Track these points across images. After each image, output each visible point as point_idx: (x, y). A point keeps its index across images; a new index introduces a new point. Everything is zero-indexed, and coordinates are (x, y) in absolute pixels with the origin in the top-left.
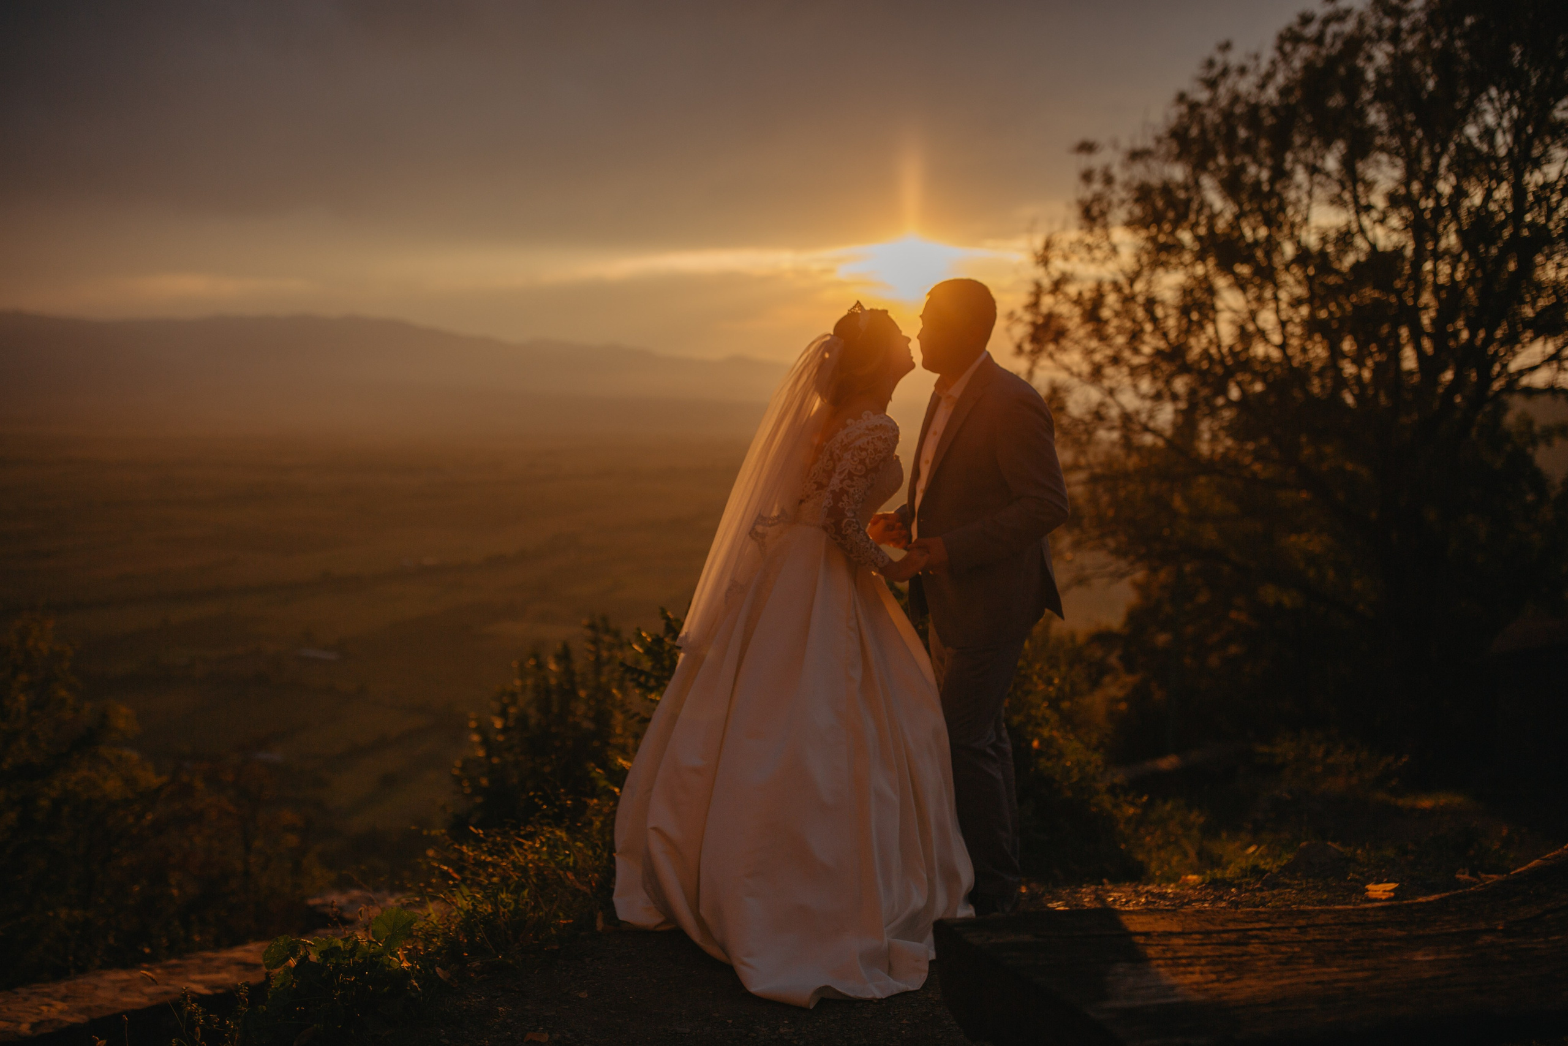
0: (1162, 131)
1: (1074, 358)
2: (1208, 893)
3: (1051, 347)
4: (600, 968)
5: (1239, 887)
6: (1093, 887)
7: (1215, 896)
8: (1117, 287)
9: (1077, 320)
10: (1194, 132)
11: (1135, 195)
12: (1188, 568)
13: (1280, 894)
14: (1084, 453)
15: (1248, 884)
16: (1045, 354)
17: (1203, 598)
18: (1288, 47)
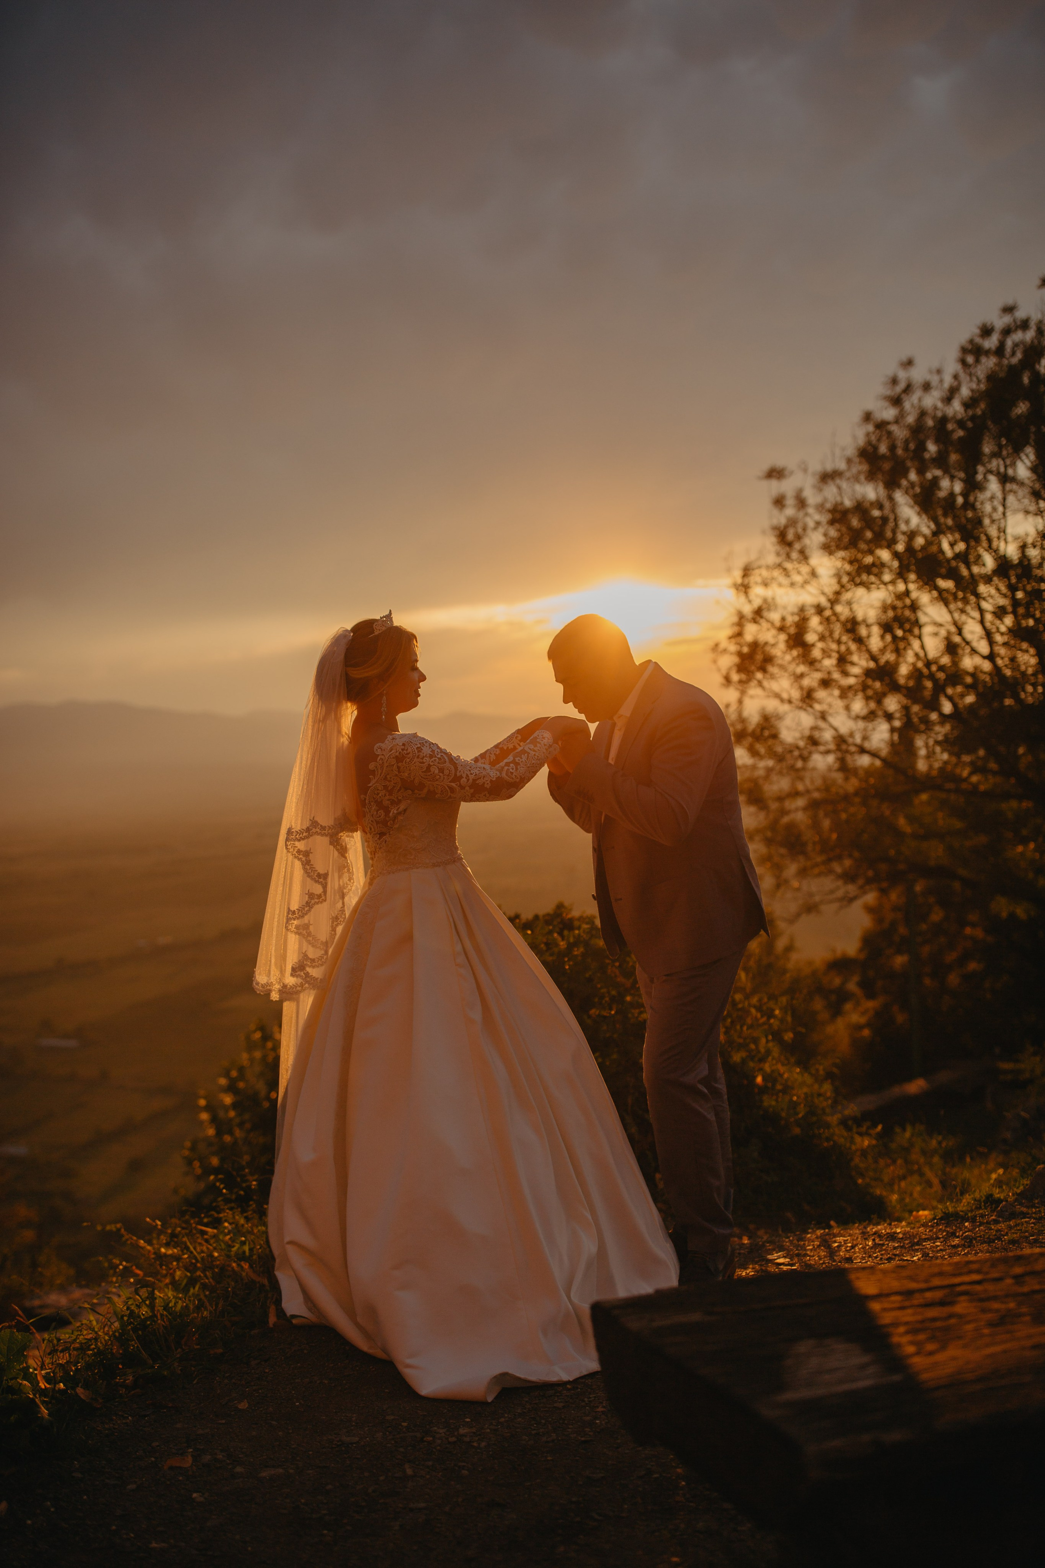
0: (851, 452)
1: (783, 684)
2: (941, 1229)
3: (759, 675)
4: (267, 1371)
5: (973, 1220)
6: (819, 1232)
7: (948, 1232)
8: (819, 610)
9: (782, 646)
10: (883, 449)
11: (829, 516)
12: (918, 888)
13: (1017, 1225)
14: (801, 779)
15: (982, 1216)
16: (754, 683)
17: (937, 916)
18: (970, 359)
